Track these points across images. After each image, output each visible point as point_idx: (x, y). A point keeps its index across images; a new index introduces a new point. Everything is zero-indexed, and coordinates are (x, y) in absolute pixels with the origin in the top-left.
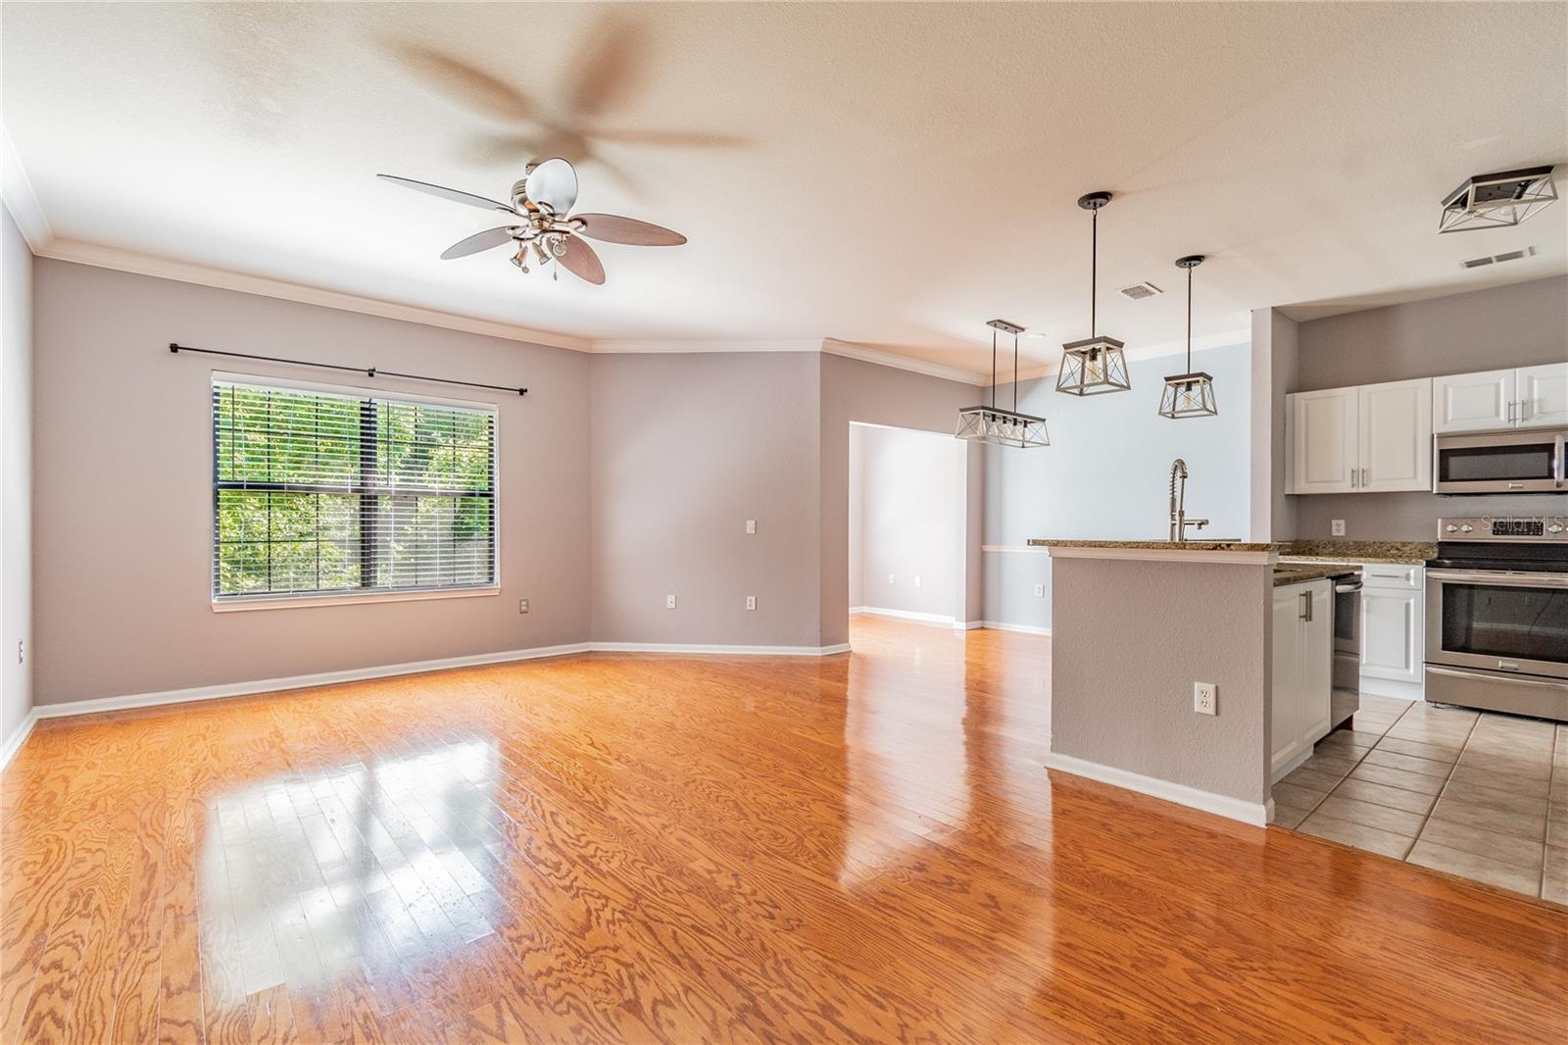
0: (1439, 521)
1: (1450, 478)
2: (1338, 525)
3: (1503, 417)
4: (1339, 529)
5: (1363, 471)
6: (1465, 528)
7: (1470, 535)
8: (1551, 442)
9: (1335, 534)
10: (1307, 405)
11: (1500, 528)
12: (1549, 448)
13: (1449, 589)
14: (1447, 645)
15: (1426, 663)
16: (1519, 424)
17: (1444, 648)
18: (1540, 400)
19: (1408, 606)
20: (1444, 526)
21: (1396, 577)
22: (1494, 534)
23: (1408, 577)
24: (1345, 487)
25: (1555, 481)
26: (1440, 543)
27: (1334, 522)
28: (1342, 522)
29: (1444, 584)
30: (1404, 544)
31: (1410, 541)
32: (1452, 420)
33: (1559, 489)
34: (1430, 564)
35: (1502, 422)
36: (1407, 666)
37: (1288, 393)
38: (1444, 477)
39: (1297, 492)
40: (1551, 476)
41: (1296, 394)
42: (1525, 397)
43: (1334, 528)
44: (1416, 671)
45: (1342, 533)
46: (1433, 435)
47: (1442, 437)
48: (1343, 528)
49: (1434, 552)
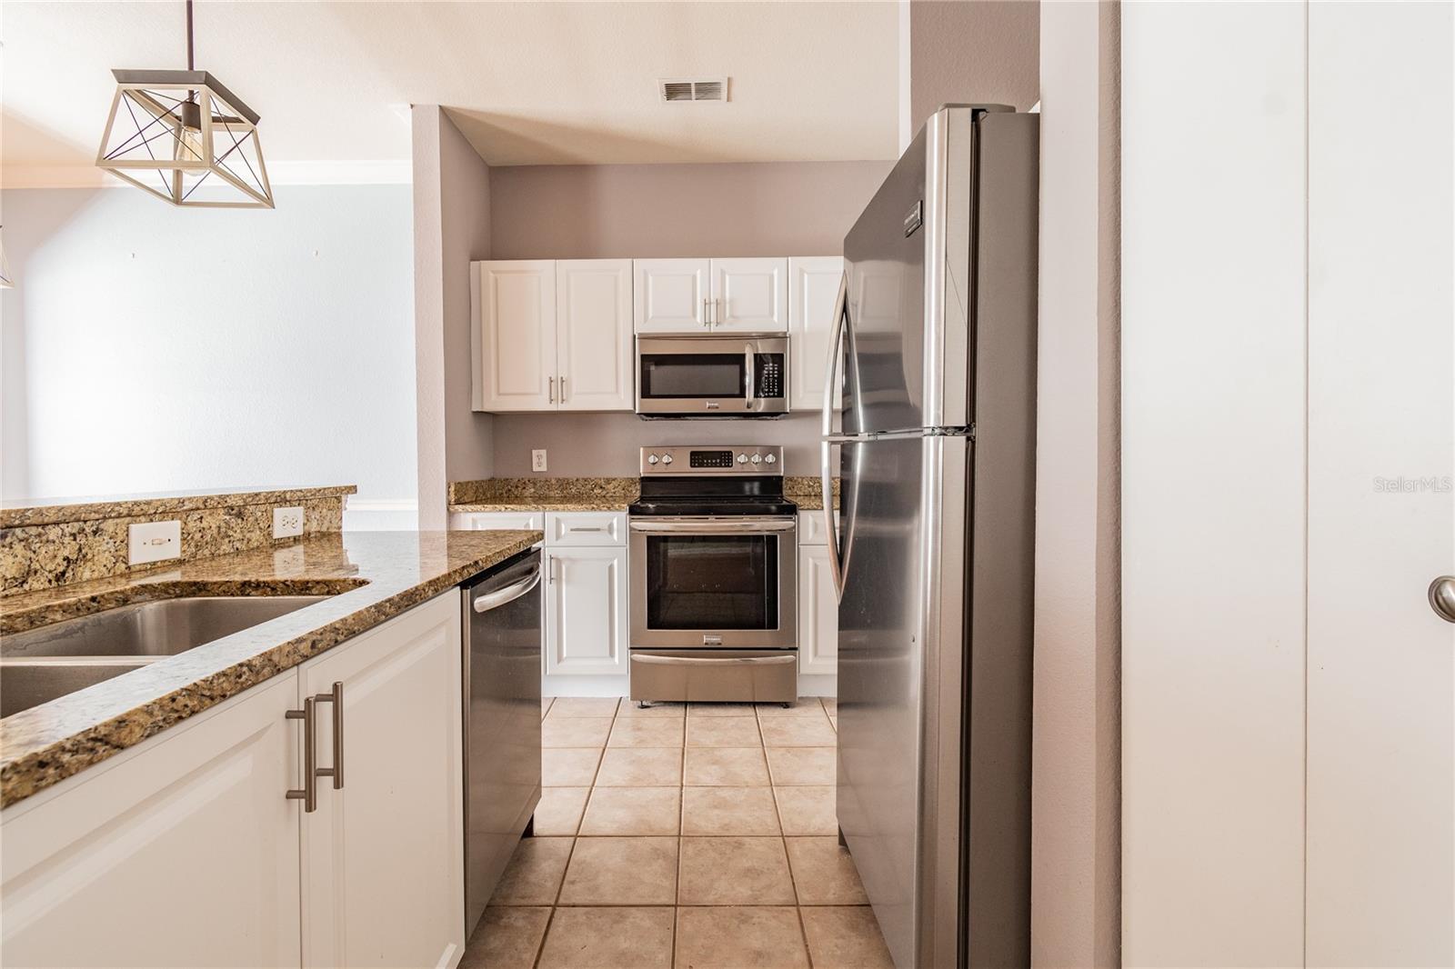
0: (642, 449)
1: (652, 393)
2: (539, 457)
3: (699, 318)
4: (540, 462)
5: (562, 381)
6: (665, 459)
7: (670, 468)
8: (742, 352)
9: (536, 468)
10: (496, 280)
11: (698, 458)
12: (740, 359)
13: (655, 542)
14: (654, 623)
15: (631, 648)
16: (714, 329)
17: (650, 627)
18: (731, 301)
19: (611, 568)
20: (646, 457)
21: (598, 530)
22: (692, 466)
23: (610, 530)
24: (541, 404)
25: (747, 399)
26: (644, 480)
27: (534, 452)
28: (543, 452)
29: (649, 538)
30: (608, 481)
31: (614, 477)
32: (653, 317)
33: (748, 411)
34: (634, 511)
35: (697, 325)
36: (612, 654)
37: (472, 260)
38: (646, 393)
39: (488, 407)
40: (742, 395)
41: (482, 262)
42: (719, 297)
43: (535, 460)
44: (621, 659)
45: (544, 469)
46: (635, 337)
47: (644, 337)
48: (544, 460)
49: (637, 490)
